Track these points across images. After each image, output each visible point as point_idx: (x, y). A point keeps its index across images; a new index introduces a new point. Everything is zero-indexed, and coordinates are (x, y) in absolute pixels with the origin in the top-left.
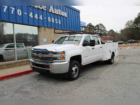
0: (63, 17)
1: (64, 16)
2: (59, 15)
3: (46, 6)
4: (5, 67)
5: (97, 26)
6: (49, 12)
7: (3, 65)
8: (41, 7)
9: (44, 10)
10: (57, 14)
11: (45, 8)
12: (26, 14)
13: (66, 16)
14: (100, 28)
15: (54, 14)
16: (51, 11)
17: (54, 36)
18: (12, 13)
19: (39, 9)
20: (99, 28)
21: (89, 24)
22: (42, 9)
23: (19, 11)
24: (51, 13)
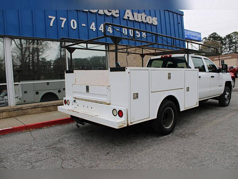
0: (150, 26)
1: (152, 24)
2: (142, 22)
3: (119, 10)
4: (52, 108)
5: (229, 36)
6: (124, 19)
7: (48, 105)
8: (110, 12)
9: (115, 17)
10: (138, 22)
11: (116, 14)
12: (85, 25)
13: (156, 23)
14: (234, 41)
15: (133, 21)
16: (129, 17)
17: (135, 58)
18: (63, 26)
19: (107, 16)
20: (231, 40)
21: (212, 34)
22: (112, 15)
23: (74, 22)
24: (128, 20)
